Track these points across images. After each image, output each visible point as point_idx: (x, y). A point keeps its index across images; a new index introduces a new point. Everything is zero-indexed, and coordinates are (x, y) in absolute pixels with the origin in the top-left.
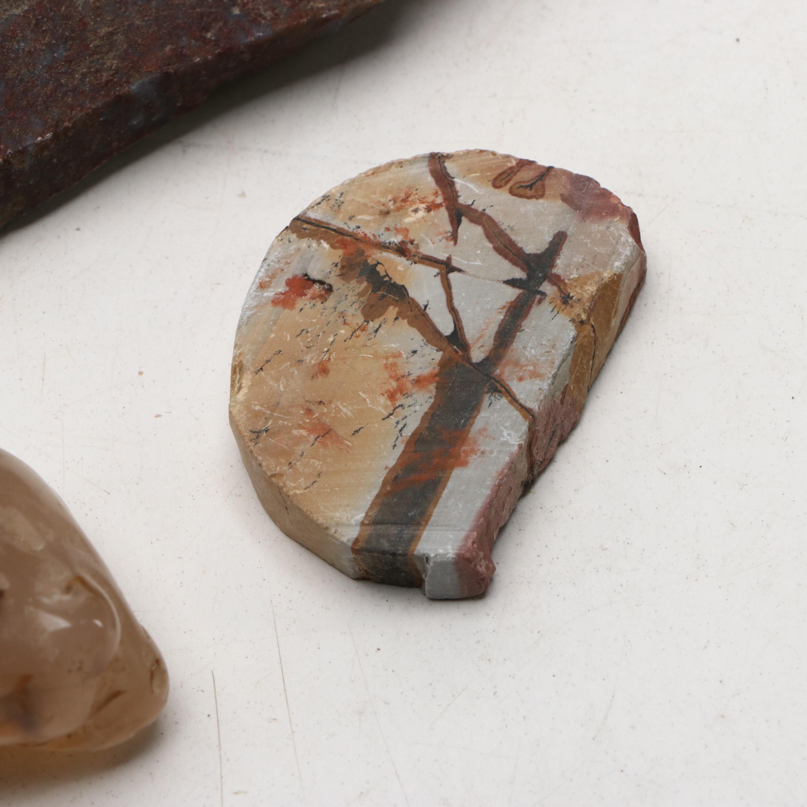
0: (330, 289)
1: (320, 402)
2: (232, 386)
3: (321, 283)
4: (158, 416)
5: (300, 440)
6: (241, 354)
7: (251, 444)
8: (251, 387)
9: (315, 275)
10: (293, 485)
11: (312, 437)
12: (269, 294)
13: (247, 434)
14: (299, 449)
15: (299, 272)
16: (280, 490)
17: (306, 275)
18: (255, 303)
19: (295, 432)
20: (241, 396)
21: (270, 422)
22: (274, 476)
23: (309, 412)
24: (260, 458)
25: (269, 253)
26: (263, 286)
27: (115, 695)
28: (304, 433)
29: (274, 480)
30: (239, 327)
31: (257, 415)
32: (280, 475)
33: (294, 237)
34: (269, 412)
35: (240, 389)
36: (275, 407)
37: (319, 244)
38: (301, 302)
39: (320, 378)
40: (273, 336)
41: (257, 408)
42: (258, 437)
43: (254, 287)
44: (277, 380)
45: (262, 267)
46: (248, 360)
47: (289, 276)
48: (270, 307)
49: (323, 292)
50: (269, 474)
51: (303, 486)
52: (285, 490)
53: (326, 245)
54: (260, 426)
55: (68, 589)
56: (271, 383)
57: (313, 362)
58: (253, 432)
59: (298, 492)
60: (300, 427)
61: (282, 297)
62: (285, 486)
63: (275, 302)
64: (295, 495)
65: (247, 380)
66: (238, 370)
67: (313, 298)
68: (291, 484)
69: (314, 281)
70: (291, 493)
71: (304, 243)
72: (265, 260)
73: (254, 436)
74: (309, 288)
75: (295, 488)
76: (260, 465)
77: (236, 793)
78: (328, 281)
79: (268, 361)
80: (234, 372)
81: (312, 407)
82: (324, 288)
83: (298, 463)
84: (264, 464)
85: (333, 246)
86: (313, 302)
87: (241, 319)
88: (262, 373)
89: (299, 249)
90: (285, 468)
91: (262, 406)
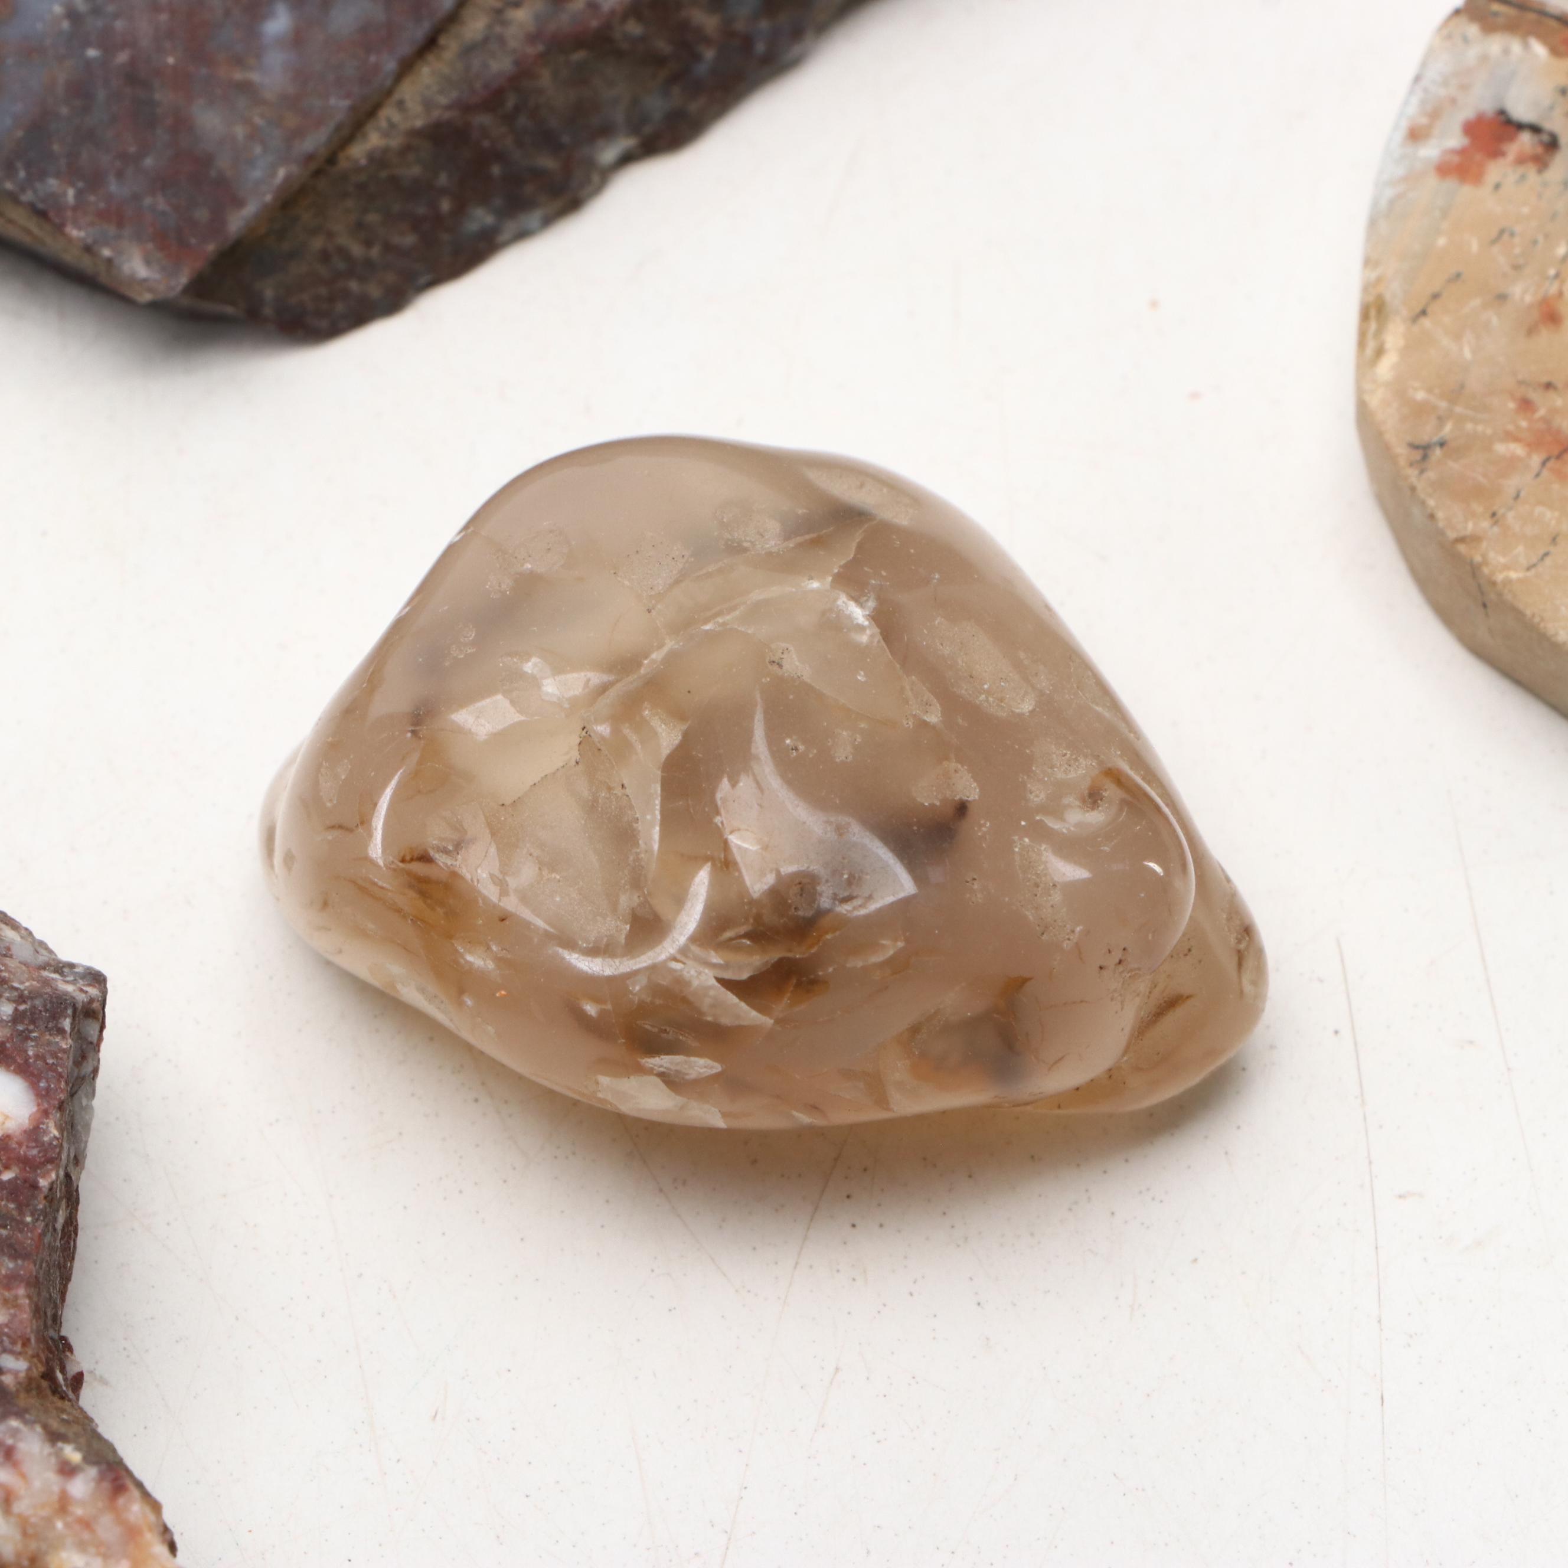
0: (1552, 144)
1: (1549, 386)
2: (1362, 344)
3: (1535, 129)
4: (1195, 396)
5: (1511, 464)
6: (1379, 280)
7: (1412, 473)
8: (1406, 351)
9: (1521, 112)
10: (1502, 560)
11: (1536, 460)
12: (1431, 151)
13: (1401, 451)
14: (1512, 484)
15: (1488, 107)
16: (1474, 570)
17: (1502, 112)
18: (1400, 171)
19: (1501, 448)
20: (1385, 368)
21: (1448, 428)
22: (1462, 540)
23: (1526, 405)
24: (1431, 503)
25: (1424, 64)
26: (1416, 135)
27: (1172, 1003)
28: (1518, 450)
29: (1462, 548)
30: (1373, 223)
31: (1419, 411)
32: (1473, 539)
33: (1473, 30)
34: (1443, 405)
35: (1380, 352)
36: (1456, 394)
37: (1526, 46)
38: (1497, 171)
39: (1545, 336)
40: (1442, 241)
41: (1420, 395)
42: (1425, 457)
43: (1400, 135)
44: (1458, 337)
45: (1411, 92)
46: (1394, 292)
47: (1467, 113)
48: (1432, 181)
49: (1539, 150)
50: (1452, 535)
51: (1523, 561)
52: (1486, 570)
53: (1539, 49)
54: (1427, 433)
55: (1093, 798)
56: (1446, 342)
57: (1528, 299)
58: (1414, 446)
59: (1513, 575)
60: (1511, 437)
61: (1456, 159)
62: (1485, 562)
63: (1444, 170)
64: (1508, 582)
65: (1394, 336)
66: (1373, 313)
67: (1521, 161)
68: (1497, 559)
69: (1520, 126)
70: (1500, 577)
71: (1495, 44)
72: (1417, 79)
73: (1417, 455)
74: (1511, 138)
75: (1507, 567)
76: (1432, 517)
77: (1400, 1197)
78: (1547, 125)
79: (1436, 296)
80: (1365, 316)
81: (1535, 396)
82: (1541, 143)
83: (1510, 515)
84: (1440, 515)
85: (1555, 51)
86: (1521, 170)
87: (1375, 204)
88: (1426, 323)
89: (1484, 58)
90: (1485, 524)
91: (1430, 390)
